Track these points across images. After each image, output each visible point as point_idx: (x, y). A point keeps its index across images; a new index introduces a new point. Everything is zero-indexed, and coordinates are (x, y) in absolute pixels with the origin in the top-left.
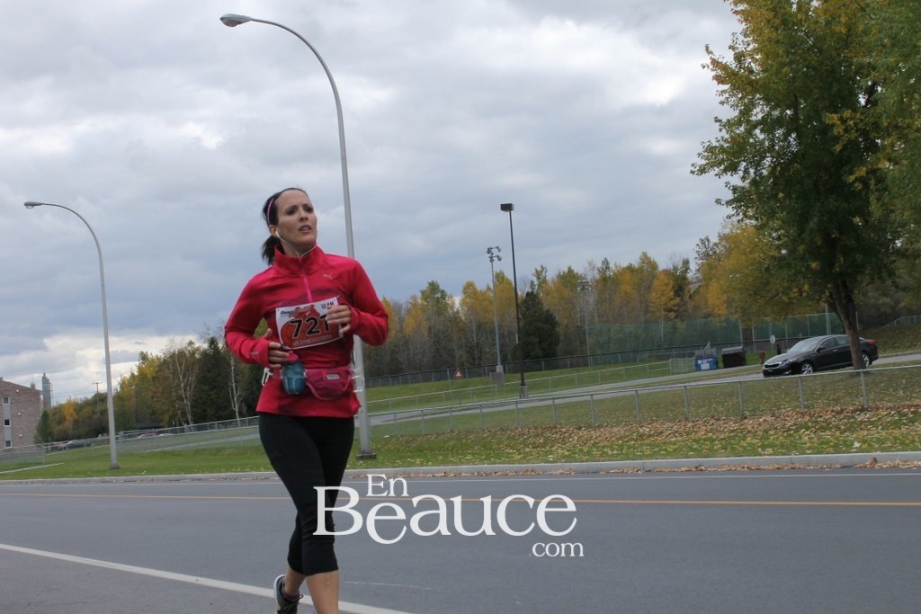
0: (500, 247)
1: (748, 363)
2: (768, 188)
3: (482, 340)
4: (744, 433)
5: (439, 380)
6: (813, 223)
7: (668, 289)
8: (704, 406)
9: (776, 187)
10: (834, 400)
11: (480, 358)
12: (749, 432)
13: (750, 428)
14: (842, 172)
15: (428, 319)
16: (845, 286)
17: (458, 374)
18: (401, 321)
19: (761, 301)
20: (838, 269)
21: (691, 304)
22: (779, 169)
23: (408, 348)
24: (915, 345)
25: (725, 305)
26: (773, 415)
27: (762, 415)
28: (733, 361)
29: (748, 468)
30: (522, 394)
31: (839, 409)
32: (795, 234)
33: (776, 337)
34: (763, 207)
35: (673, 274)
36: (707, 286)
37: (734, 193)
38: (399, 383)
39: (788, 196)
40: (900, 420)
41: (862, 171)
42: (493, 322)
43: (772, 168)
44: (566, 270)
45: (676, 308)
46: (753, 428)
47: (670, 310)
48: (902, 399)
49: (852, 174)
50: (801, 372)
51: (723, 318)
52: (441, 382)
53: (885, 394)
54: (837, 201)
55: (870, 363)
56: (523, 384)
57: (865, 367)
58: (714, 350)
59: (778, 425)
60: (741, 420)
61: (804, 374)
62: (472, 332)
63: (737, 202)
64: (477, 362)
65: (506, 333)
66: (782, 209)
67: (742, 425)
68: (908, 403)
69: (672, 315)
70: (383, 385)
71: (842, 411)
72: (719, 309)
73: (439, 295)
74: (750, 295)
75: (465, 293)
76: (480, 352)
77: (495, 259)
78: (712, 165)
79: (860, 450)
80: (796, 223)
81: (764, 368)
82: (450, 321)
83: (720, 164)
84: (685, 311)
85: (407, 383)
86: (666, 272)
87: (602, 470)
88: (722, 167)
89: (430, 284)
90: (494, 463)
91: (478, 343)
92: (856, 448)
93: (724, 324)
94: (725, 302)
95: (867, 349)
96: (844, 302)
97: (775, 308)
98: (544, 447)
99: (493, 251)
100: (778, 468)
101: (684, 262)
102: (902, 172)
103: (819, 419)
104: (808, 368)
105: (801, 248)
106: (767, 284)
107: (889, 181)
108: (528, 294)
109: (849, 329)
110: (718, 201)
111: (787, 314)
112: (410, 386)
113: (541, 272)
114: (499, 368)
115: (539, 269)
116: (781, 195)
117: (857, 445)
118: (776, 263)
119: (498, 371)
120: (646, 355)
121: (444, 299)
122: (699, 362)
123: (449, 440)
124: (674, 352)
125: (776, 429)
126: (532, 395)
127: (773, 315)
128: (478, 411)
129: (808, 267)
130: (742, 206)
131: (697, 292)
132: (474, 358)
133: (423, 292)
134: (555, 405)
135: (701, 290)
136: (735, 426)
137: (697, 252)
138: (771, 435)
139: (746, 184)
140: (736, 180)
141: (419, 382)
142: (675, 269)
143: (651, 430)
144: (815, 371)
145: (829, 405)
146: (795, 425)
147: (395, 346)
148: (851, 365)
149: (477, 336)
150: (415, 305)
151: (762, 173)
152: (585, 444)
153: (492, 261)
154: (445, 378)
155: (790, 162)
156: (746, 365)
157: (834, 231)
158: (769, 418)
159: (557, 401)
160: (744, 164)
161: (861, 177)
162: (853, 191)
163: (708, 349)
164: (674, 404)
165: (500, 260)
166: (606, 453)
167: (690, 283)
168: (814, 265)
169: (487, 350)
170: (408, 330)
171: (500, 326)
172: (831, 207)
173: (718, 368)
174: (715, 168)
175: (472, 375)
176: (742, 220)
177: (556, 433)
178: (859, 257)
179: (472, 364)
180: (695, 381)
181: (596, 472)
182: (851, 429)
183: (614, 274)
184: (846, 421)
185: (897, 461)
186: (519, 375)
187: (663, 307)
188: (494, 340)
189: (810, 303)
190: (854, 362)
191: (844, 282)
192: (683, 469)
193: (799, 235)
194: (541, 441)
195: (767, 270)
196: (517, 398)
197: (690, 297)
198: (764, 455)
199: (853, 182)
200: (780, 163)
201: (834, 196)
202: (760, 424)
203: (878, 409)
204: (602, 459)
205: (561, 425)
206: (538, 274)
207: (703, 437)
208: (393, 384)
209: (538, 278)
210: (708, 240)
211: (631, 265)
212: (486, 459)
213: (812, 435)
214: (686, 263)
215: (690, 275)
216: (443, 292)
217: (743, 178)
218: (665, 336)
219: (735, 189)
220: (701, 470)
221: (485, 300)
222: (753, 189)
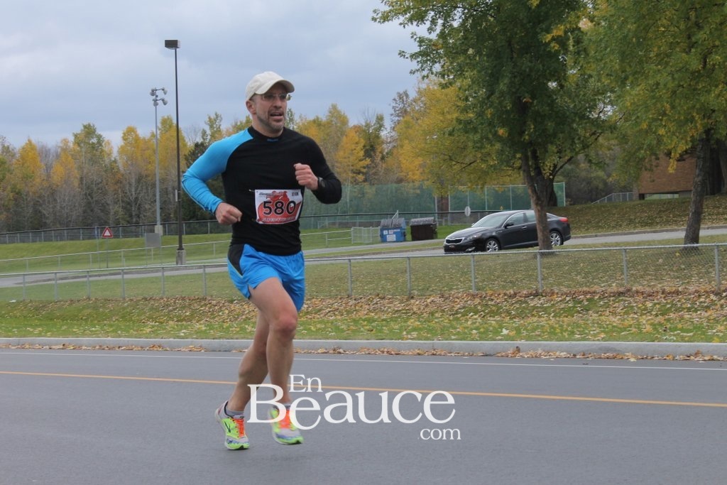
0: (165, 89)
1: (439, 236)
2: (458, 42)
3: (142, 194)
4: (408, 313)
5: (89, 238)
6: (503, 86)
7: (358, 148)
8: (371, 283)
9: (466, 42)
10: (511, 282)
11: (139, 217)
12: (414, 313)
13: (415, 309)
14: (538, 30)
15: (80, 168)
16: (535, 157)
17: (107, 233)
18: (48, 167)
19: (457, 167)
20: (527, 137)
21: (382, 167)
22: (471, 21)
23: (55, 200)
24: (621, 226)
25: (421, 170)
26: (443, 296)
27: (430, 295)
28: (423, 233)
29: (388, 352)
30: (179, 259)
31: (512, 292)
32: (484, 96)
33: (471, 209)
34: (452, 63)
35: (364, 131)
36: (402, 146)
37: (420, 46)
38: (40, 241)
39: (479, 52)
40: (574, 307)
41: (558, 31)
42: (155, 174)
43: (463, 20)
44: (244, 121)
45: (364, 170)
46: (419, 309)
47: (359, 172)
48: (581, 285)
49: (548, 33)
50: (484, 249)
51: (417, 184)
52: (90, 241)
53: (565, 278)
54: (531, 62)
55: (562, 243)
56: (181, 248)
57: (551, 248)
58: (402, 221)
59: (446, 308)
60: (407, 300)
61: (488, 252)
62: (130, 185)
63: (422, 56)
64: (134, 220)
65: (170, 189)
66: (473, 67)
67: (408, 305)
68: (585, 289)
69: (361, 177)
70: (23, 241)
71: (515, 294)
72: (413, 174)
73: (94, 140)
74: (444, 160)
75: (124, 139)
76: (139, 209)
77: (160, 103)
78: (398, 13)
79: (507, 338)
80: (485, 84)
81: (445, 243)
82: (106, 171)
83: (405, 12)
84: (375, 174)
85: (52, 240)
86: (358, 129)
87: (235, 349)
88: (408, 15)
89: (85, 127)
90: (120, 336)
91: (136, 199)
92: (502, 336)
93: (418, 191)
94: (420, 166)
95: (559, 228)
96: (532, 174)
97: (472, 176)
98: (191, 321)
99: (158, 93)
100: (419, 354)
101: (377, 117)
102: (600, 34)
103: (490, 303)
104: (492, 245)
105: (489, 112)
106: (465, 148)
107: (586, 43)
108: (197, 145)
109: (537, 204)
110: (402, 54)
111: (483, 185)
112: (54, 243)
113: (215, 120)
114: (159, 229)
115: (213, 116)
116: (471, 51)
117: (505, 332)
118: (461, 126)
119: (156, 232)
120: (327, 222)
121: (101, 145)
122: (385, 232)
123: (84, 308)
124: (358, 220)
125: (443, 311)
126: (190, 261)
127: (469, 185)
128: (119, 277)
129: (495, 134)
130: (427, 60)
131: (389, 153)
132: (131, 216)
133: (76, 136)
134: (206, 274)
135: (395, 151)
136: (400, 306)
137: (393, 107)
138: (437, 318)
139: (433, 36)
140: (422, 30)
141: (65, 240)
142: (368, 125)
143: (309, 307)
144: (500, 249)
145: (504, 287)
146: (464, 307)
147: (40, 197)
148: (537, 245)
149: (136, 191)
150: (64, 150)
151: (451, 25)
152: (236, 319)
153: (156, 104)
154: (91, 237)
155: (484, 14)
156: (436, 238)
157: (526, 95)
158: (438, 300)
159: (208, 270)
160: (432, 13)
161: (559, 36)
162: (550, 51)
163: (397, 219)
164: (340, 279)
165: (165, 104)
166: (246, 329)
167: (383, 143)
168: (501, 131)
169: (147, 206)
170: (56, 179)
171: (163, 181)
172: (523, 68)
173: (405, 240)
174: (400, 16)
175: (127, 234)
176: (427, 76)
177: (206, 305)
178: (550, 125)
179: (128, 222)
180: (374, 254)
181: (228, 350)
182: (521, 314)
183: (299, 127)
184: (518, 306)
185: (540, 352)
186: (177, 237)
187: (351, 168)
188: (155, 195)
189: (510, 172)
190: (540, 241)
191: (534, 152)
192: (319, 351)
193: (488, 98)
194: (187, 314)
195: (451, 134)
196: (172, 263)
197: (383, 158)
198: (407, 339)
199: (550, 42)
200: (472, 15)
201: (528, 56)
202: (427, 306)
203: (553, 294)
204: (236, 336)
205: (212, 296)
206: (212, 123)
207: (363, 318)
208: (34, 241)
209: (211, 127)
210: (407, 96)
211: (318, 118)
212: (113, 331)
213: (479, 320)
214: (380, 119)
215: (384, 134)
216: (99, 137)
217: (430, 30)
218: (351, 200)
219: (421, 41)
220: (340, 353)
221: (148, 149)
222: (441, 41)
